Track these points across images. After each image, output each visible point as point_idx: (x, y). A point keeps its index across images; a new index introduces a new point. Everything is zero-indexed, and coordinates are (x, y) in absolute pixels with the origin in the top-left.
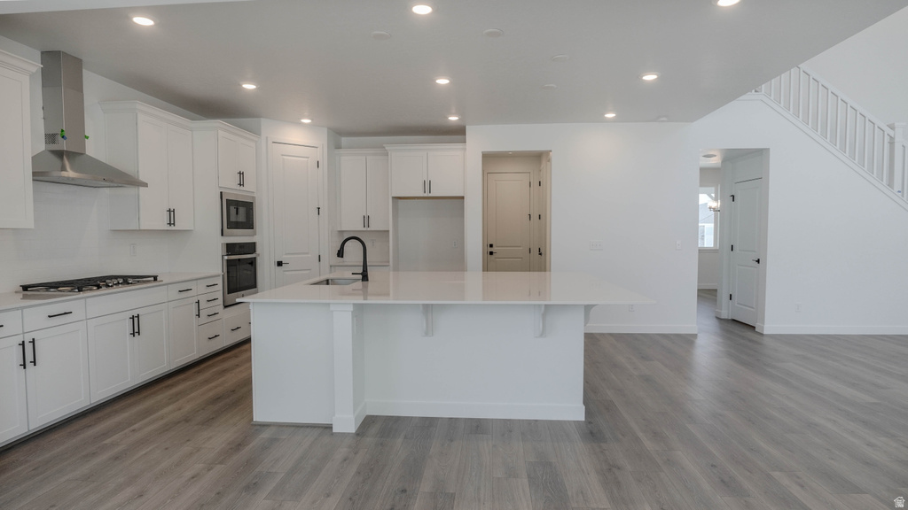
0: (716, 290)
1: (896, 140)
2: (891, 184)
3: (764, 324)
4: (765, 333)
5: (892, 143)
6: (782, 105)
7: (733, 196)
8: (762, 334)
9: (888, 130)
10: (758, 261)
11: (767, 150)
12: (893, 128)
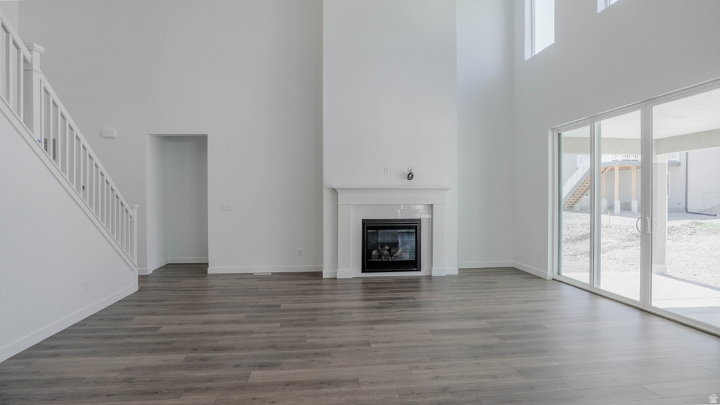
1: (33, 69)
9: (24, 51)
12: (30, 50)
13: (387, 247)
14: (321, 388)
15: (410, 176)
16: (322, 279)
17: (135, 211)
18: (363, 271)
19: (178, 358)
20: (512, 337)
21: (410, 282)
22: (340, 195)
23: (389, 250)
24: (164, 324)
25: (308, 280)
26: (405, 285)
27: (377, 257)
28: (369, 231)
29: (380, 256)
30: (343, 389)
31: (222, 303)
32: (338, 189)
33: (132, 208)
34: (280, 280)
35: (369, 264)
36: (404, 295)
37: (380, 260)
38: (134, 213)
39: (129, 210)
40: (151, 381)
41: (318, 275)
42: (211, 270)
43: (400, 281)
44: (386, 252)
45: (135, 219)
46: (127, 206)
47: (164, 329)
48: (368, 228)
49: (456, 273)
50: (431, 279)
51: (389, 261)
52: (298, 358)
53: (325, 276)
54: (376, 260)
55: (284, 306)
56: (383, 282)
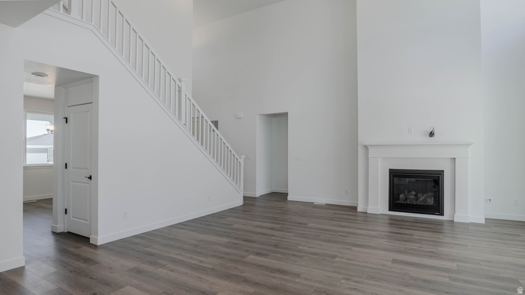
0: (51, 199)
1: (182, 90)
2: (180, 118)
3: (97, 236)
4: (99, 244)
5: (180, 91)
6: (109, 40)
7: (67, 119)
8: (95, 247)
9: (178, 82)
10: (90, 178)
11: (97, 76)
12: (180, 81)
13: (413, 193)
14: (274, 273)
15: (432, 134)
16: (357, 212)
17: (242, 159)
18: (390, 210)
19: (225, 240)
20: (465, 281)
21: (426, 223)
22: (370, 150)
23: (416, 195)
24: (236, 223)
25: (346, 211)
26: (417, 225)
27: (404, 200)
28: (395, 178)
29: (406, 200)
30: (286, 277)
31: (277, 218)
32: (368, 145)
33: (240, 158)
34: (329, 209)
35: (395, 205)
36: (408, 232)
37: (405, 202)
38: (242, 161)
39: (238, 158)
40: (204, 248)
41: (355, 208)
42: (290, 198)
43: (417, 221)
44: (413, 196)
45: (242, 164)
46: (236, 156)
47: (235, 226)
48: (394, 176)
49: (483, 222)
50: (453, 224)
51: (413, 204)
52: (282, 254)
53: (359, 210)
54: (403, 202)
55: (310, 225)
56: (403, 220)
